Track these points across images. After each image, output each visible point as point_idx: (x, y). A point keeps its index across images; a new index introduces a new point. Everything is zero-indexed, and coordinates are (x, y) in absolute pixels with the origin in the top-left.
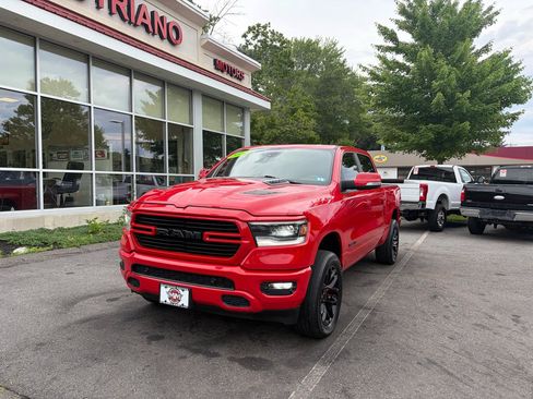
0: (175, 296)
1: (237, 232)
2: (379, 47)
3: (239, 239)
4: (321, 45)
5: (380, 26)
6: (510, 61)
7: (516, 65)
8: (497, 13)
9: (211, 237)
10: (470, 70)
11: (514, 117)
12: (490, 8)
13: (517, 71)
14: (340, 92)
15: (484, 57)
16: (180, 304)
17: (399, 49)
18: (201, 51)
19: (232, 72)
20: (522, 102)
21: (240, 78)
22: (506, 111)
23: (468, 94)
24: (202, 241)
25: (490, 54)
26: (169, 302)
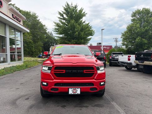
0: (75, 91)
1: (94, 69)
2: (59, 18)
3: (94, 71)
4: (31, 14)
5: (59, 12)
6: (89, 26)
7: (91, 27)
8: (86, 14)
9: (86, 71)
10: (82, 27)
11: (90, 39)
12: (84, 12)
13: (91, 28)
14: (38, 28)
15: (84, 24)
16: (77, 93)
17: (64, 19)
18: (8, 11)
19: (17, 19)
20: (92, 36)
21: (20, 21)
22: (89, 38)
23: (83, 33)
24: (83, 73)
25: (85, 23)
26: (72, 93)
